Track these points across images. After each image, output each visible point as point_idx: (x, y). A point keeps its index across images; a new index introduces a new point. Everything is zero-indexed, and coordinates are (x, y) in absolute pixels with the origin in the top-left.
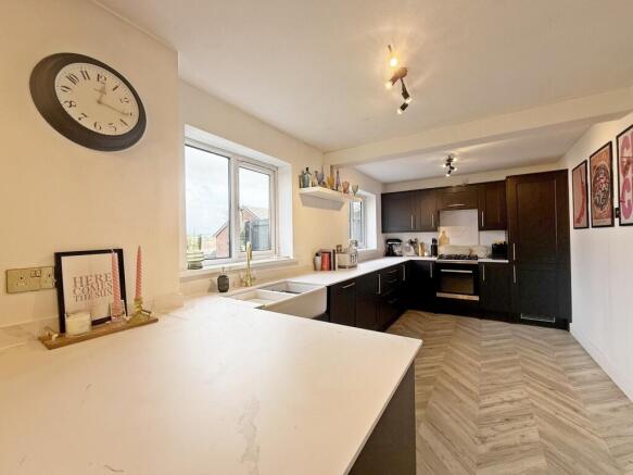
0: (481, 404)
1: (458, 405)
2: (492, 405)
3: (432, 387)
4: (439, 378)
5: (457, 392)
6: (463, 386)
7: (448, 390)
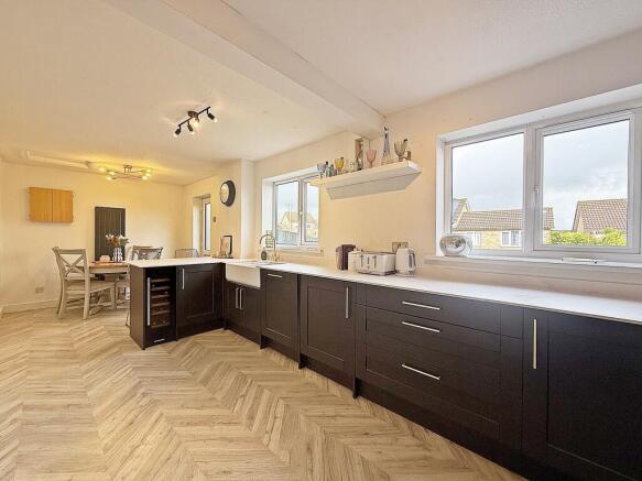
0: (163, 419)
1: (181, 402)
2: (153, 427)
3: (219, 397)
4: (226, 412)
5: (194, 412)
6: (196, 424)
7: (203, 407)
